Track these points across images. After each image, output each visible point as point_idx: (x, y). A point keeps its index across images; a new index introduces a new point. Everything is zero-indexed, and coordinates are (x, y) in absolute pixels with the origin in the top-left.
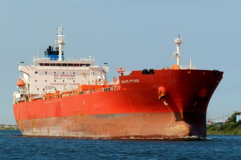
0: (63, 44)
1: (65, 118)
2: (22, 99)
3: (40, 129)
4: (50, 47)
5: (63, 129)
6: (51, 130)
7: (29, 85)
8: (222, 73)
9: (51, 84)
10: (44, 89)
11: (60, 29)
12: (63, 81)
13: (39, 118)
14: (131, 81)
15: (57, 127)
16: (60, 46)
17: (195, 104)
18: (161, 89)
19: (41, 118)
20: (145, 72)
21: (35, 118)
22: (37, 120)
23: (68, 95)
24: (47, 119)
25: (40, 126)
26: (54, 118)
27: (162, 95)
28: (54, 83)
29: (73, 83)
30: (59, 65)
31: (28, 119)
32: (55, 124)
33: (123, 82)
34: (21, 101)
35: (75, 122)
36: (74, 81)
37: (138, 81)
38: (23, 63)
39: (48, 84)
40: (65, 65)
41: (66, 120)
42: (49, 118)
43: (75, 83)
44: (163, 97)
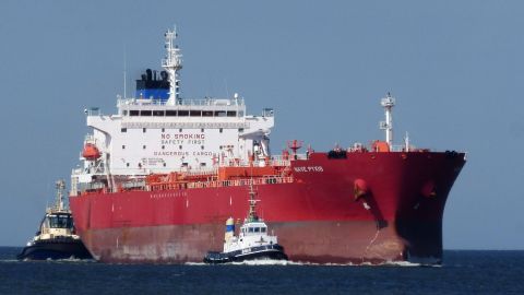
0: (178, 68)
1: (194, 228)
2: (96, 186)
3: (140, 249)
4: (149, 71)
5: (190, 248)
6: (164, 249)
7: (108, 156)
8: (463, 155)
9: (155, 154)
10: (140, 165)
11: (171, 35)
12: (181, 147)
13: (137, 225)
14: (309, 168)
15: (178, 244)
16: (172, 72)
17: (416, 207)
18: (359, 182)
19: (142, 226)
20: (333, 155)
21: (129, 226)
22: (133, 230)
23: (199, 185)
24: (155, 228)
25: (140, 241)
26: (172, 227)
27: (361, 192)
28: (162, 151)
29: (200, 150)
30: (171, 113)
31: (111, 226)
32: (173, 239)
33: (297, 170)
34: (92, 190)
35: (215, 235)
36: (203, 147)
37: (320, 169)
38: (96, 109)
39: (149, 154)
40: (183, 113)
41: (197, 232)
42: (161, 228)
43: (204, 151)
44: (362, 196)
